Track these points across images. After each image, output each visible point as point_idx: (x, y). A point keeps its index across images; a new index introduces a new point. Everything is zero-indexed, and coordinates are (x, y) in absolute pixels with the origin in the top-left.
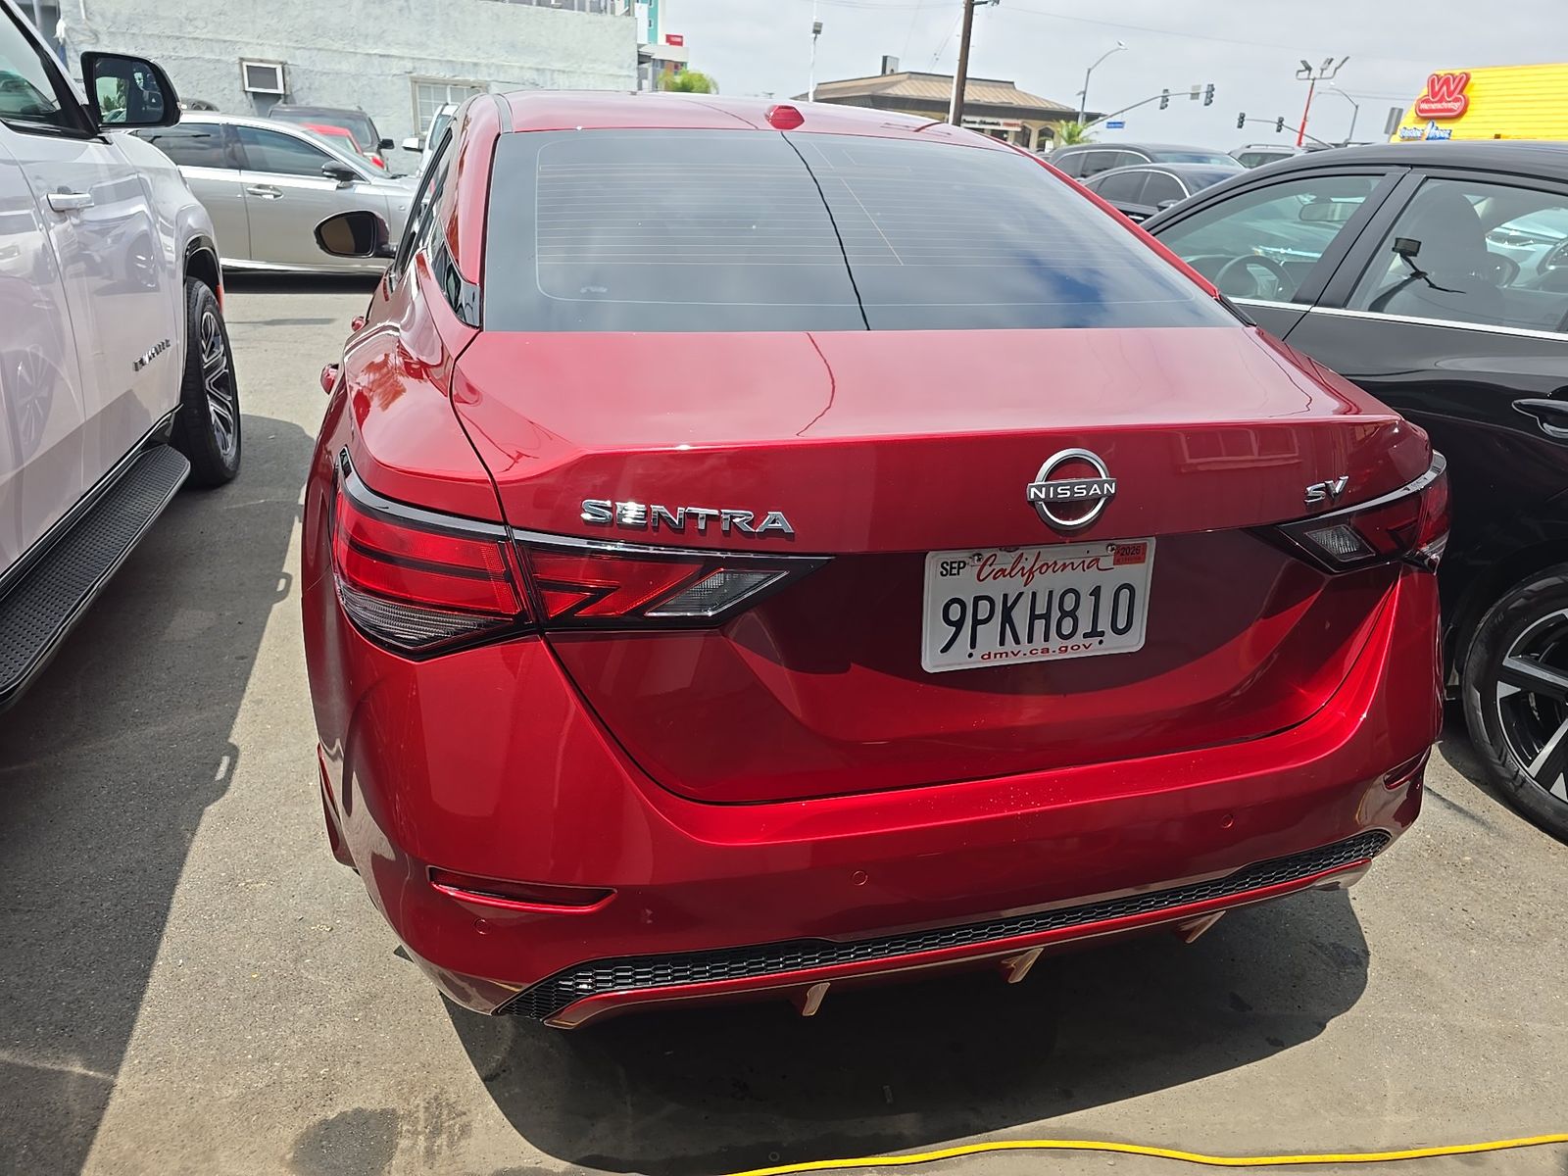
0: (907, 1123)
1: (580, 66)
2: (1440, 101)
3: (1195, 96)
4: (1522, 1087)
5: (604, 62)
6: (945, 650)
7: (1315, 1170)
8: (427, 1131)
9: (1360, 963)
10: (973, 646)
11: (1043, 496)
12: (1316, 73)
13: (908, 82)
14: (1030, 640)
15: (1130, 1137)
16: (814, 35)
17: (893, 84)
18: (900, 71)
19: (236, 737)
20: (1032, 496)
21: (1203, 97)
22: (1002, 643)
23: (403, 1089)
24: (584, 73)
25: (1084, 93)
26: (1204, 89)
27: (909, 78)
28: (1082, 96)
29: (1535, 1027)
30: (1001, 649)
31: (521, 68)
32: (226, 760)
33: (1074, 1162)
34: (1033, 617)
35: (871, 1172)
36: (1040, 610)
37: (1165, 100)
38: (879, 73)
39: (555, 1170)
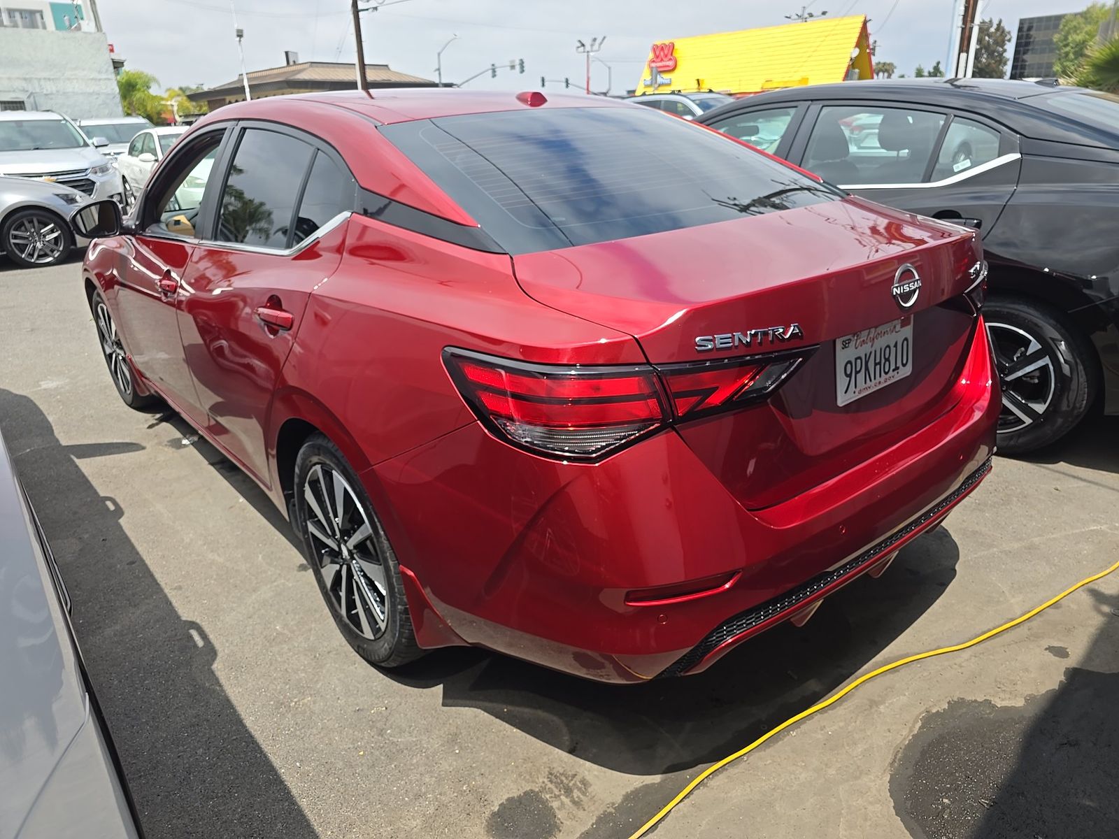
0: (813, 685)
1: (63, 74)
2: (662, 60)
3: (513, 67)
4: (1051, 568)
5: (84, 70)
6: (846, 392)
7: (1002, 635)
8: (563, 792)
9: (946, 536)
10: (856, 387)
11: (899, 292)
12: (588, 48)
13: (311, 69)
14: (875, 379)
15: (917, 651)
16: (238, 39)
17: (299, 71)
18: (300, 62)
19: (185, 614)
20: (894, 294)
21: (518, 68)
22: (865, 383)
23: (525, 777)
24: (69, 79)
25: (439, 69)
26: (517, 62)
27: (311, 66)
28: (437, 72)
29: (1036, 540)
30: (866, 386)
31: (9, 79)
32: (194, 633)
33: (903, 672)
34: (876, 364)
35: (816, 715)
36: (878, 361)
37: (494, 71)
38: (285, 64)
39: (656, 782)
